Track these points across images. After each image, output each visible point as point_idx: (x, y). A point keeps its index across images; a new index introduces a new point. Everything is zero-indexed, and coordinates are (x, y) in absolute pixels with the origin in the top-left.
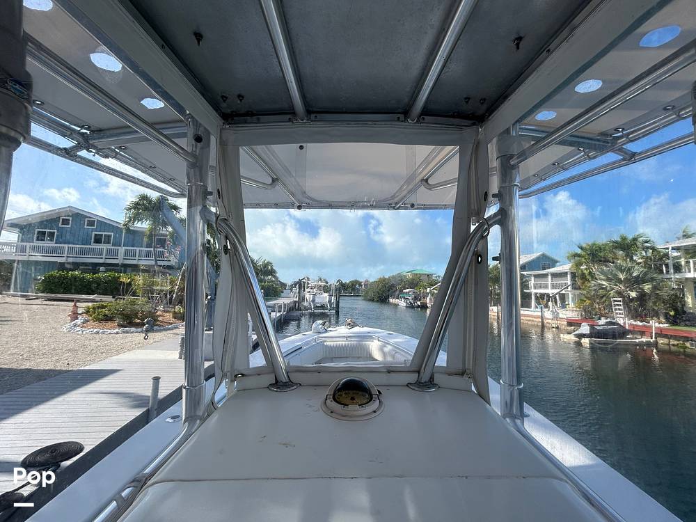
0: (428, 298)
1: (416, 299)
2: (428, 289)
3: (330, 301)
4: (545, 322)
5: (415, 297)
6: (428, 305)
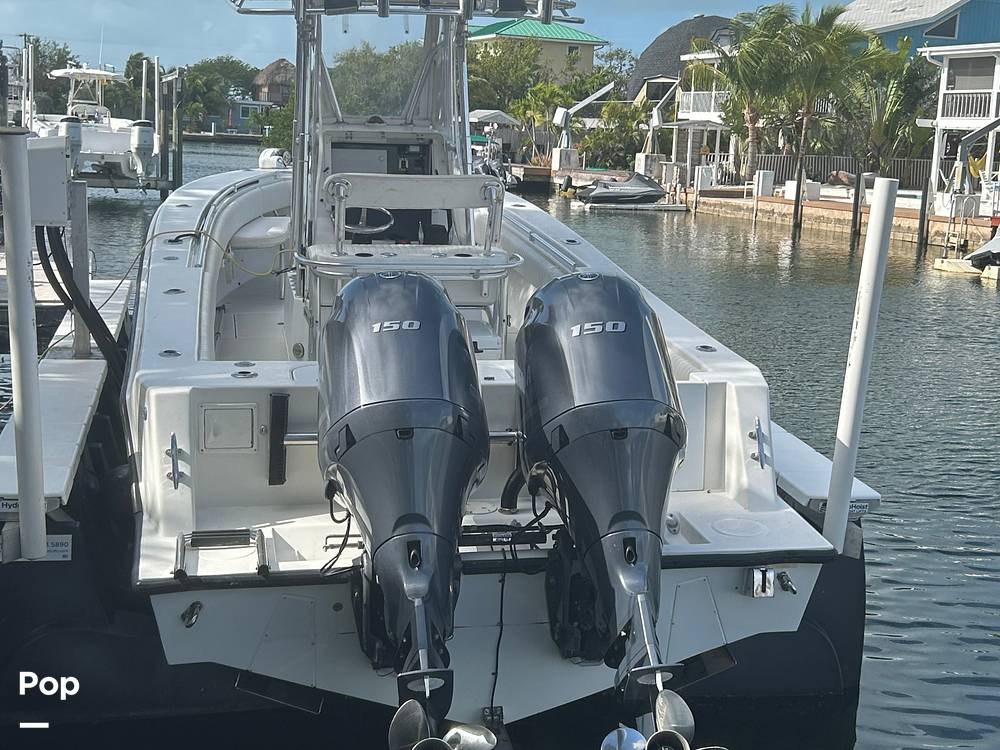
0: (556, 152)
1: (507, 153)
2: (560, 112)
3: (144, 150)
4: (932, 232)
5: (506, 147)
6: (557, 181)
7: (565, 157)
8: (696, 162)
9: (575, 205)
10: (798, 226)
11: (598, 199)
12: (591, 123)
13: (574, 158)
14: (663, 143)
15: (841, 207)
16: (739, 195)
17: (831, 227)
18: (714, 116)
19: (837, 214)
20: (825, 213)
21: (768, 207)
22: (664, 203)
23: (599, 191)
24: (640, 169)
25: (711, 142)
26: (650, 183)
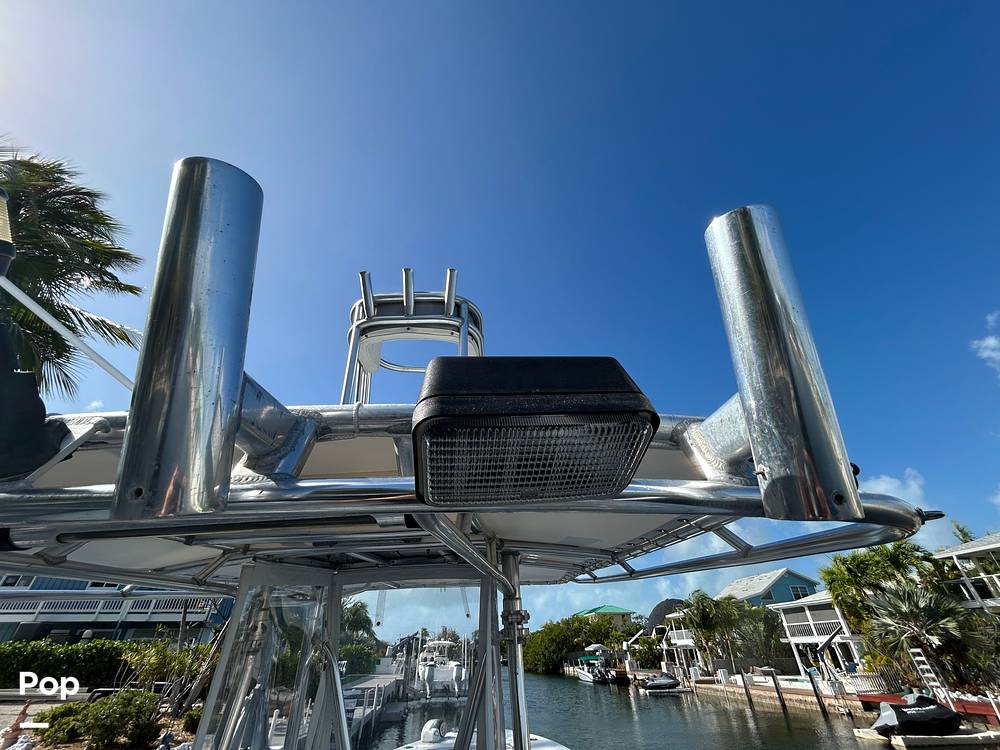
0: (626, 662)
2: (625, 644)
4: (826, 704)
7: (631, 664)
8: (689, 665)
10: (750, 700)
11: (651, 687)
12: (637, 646)
13: (635, 664)
14: (671, 656)
15: (769, 689)
16: (713, 682)
17: (769, 701)
19: (769, 694)
20: (763, 693)
21: (731, 690)
22: (680, 688)
24: (664, 670)
26: (671, 678)
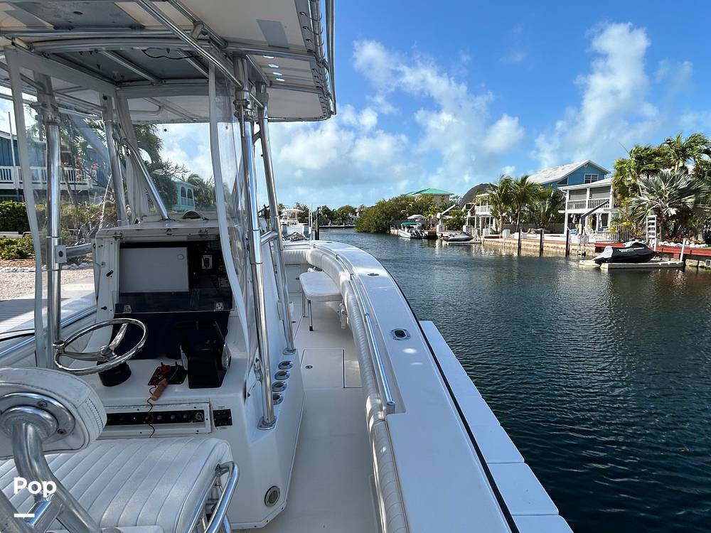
2: (439, 214)
4: (571, 249)
5: (423, 225)
6: (438, 235)
7: (441, 227)
8: (483, 227)
9: (444, 243)
10: (520, 247)
11: (451, 240)
12: (448, 217)
13: (444, 228)
14: (472, 222)
15: (536, 241)
16: (498, 237)
17: (532, 248)
18: (488, 213)
19: (534, 243)
20: (530, 243)
21: (509, 241)
22: (473, 241)
23: (451, 238)
24: (464, 230)
25: (487, 221)
26: (468, 235)
